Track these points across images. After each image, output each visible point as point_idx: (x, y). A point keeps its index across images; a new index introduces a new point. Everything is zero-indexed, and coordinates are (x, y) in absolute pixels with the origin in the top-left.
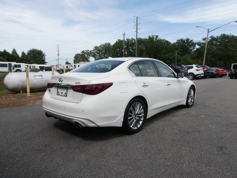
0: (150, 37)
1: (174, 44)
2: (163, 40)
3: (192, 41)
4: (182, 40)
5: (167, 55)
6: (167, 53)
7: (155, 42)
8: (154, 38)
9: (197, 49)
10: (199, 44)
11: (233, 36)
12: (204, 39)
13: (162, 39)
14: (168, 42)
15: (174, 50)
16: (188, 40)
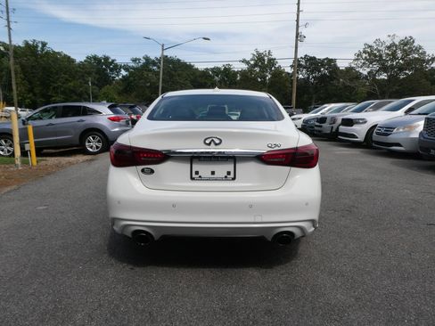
0: (27, 43)
1: (82, 65)
2: (58, 53)
3: (113, 61)
4: (95, 58)
5: (72, 84)
6: (70, 81)
7: (42, 56)
8: (37, 46)
9: (123, 76)
10: (126, 69)
11: (179, 60)
12: (134, 60)
13: (56, 51)
14: (69, 60)
15: (83, 76)
16: (106, 58)
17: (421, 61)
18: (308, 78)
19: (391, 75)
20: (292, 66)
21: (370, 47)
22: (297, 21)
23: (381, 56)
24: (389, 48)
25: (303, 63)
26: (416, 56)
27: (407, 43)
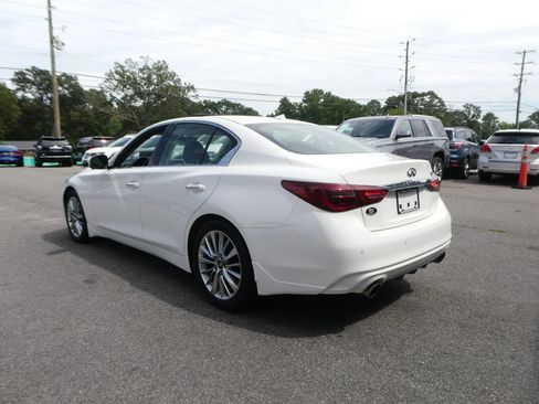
17: (177, 89)
18: (41, 99)
19: (149, 102)
20: (13, 80)
21: (122, 67)
22: (50, 20)
23: (135, 79)
24: (141, 70)
25: (31, 78)
26: (172, 83)
27: (160, 68)
